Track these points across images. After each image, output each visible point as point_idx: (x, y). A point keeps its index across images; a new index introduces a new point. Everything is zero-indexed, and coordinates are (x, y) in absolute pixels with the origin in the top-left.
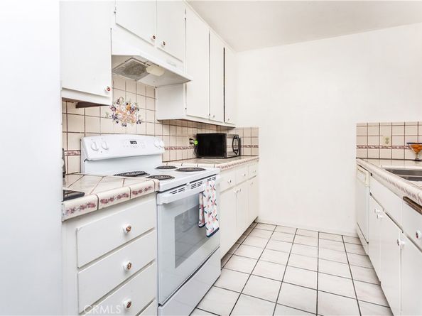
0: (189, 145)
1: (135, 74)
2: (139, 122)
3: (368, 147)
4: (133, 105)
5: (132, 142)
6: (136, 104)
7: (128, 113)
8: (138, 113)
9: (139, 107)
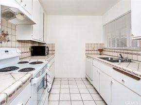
0: (29, 51)
1: (7, 17)
2: (9, 41)
3: (88, 50)
4: (5, 32)
5: (6, 51)
6: (7, 32)
7: (3, 36)
8: (8, 37)
9: (9, 33)
